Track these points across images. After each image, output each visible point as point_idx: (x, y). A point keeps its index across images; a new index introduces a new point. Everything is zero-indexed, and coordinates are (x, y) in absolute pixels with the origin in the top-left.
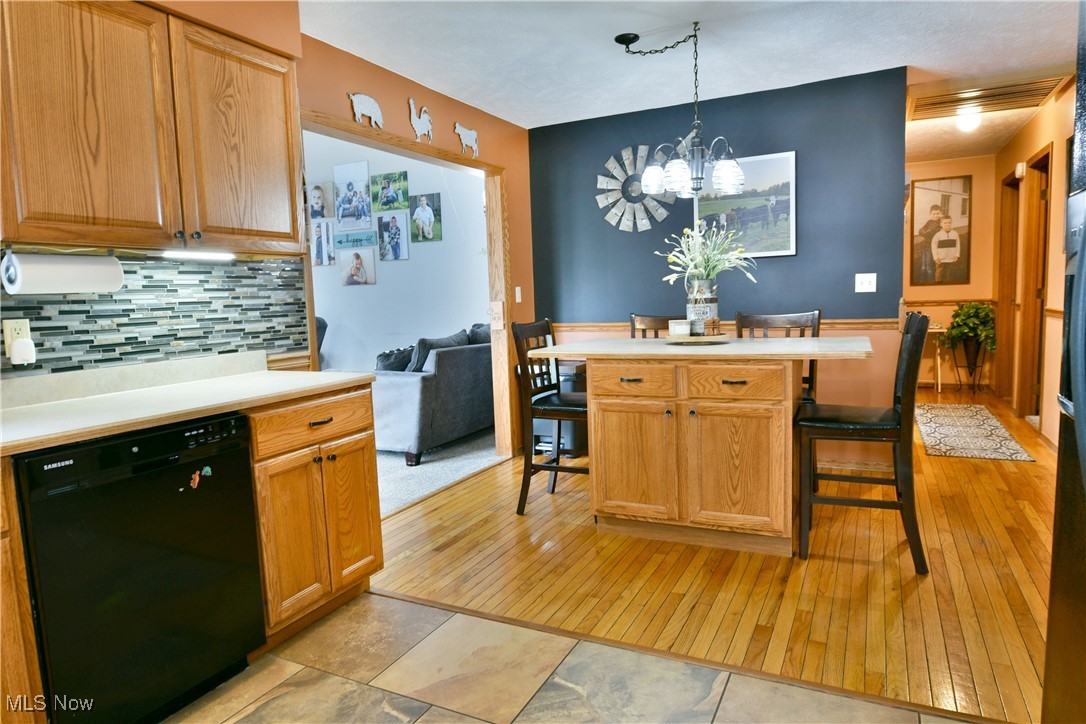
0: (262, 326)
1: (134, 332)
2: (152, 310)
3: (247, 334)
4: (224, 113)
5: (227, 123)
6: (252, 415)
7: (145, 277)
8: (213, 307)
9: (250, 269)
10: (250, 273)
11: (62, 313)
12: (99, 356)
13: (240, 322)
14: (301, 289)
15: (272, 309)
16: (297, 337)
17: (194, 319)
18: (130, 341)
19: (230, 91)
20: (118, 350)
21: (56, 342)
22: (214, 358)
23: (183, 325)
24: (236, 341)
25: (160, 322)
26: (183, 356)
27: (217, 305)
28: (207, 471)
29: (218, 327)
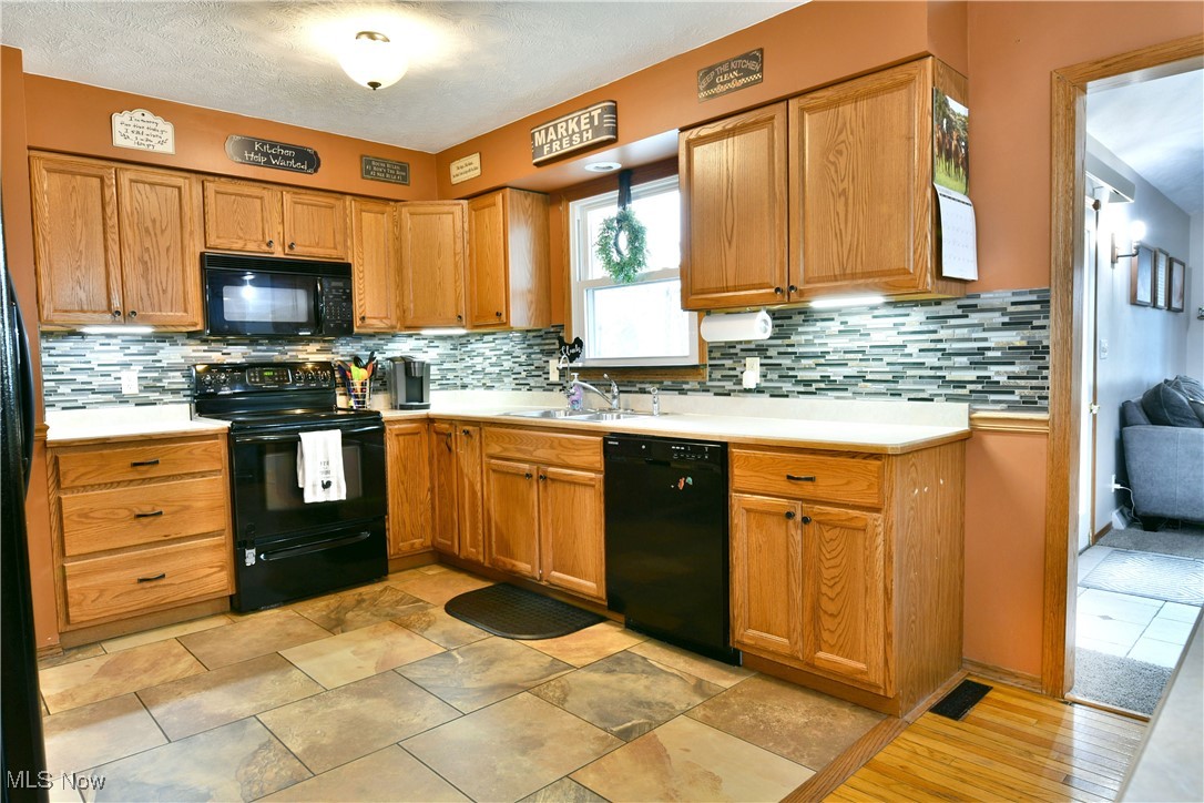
0: (972, 375)
1: (829, 371)
2: (845, 352)
3: (946, 383)
5: (836, 172)
7: (842, 323)
8: (907, 351)
9: (959, 307)
10: (960, 312)
11: (779, 353)
12: (802, 389)
13: (940, 368)
14: (1043, 327)
15: (989, 354)
16: (1027, 392)
17: (884, 362)
18: (824, 379)
19: (843, 137)
20: (815, 386)
21: (774, 375)
22: (902, 404)
23: (873, 368)
24: (931, 389)
25: (850, 363)
26: (868, 398)
27: (913, 349)
28: (689, 480)
29: (910, 372)
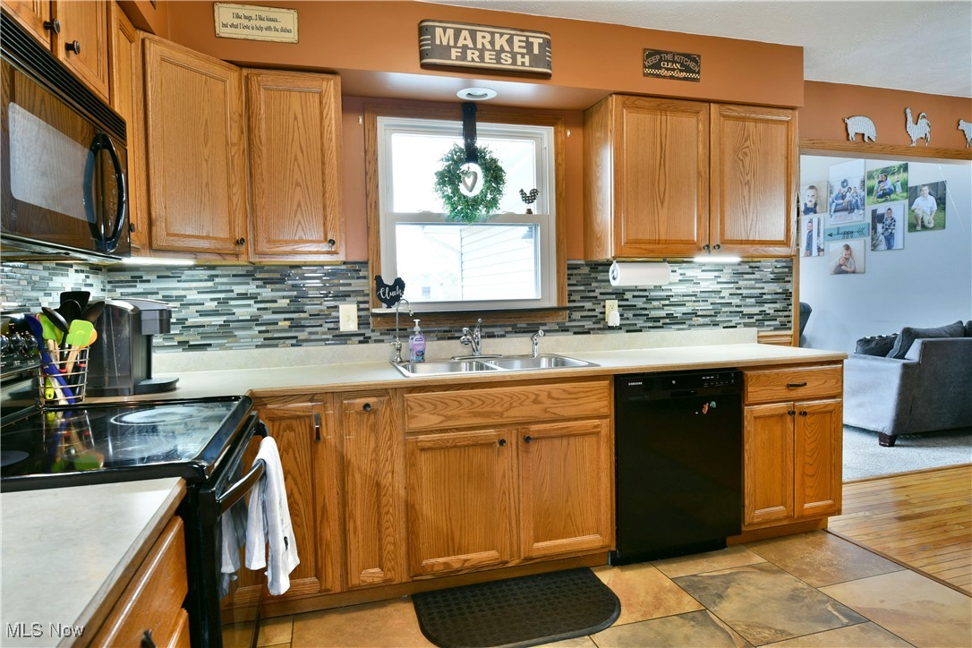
0: (756, 310)
1: (672, 310)
2: (684, 296)
3: (744, 315)
4: (741, 160)
5: (743, 167)
6: (746, 372)
7: (681, 274)
8: (722, 295)
9: (750, 267)
10: (750, 270)
11: (634, 297)
12: (651, 325)
13: (740, 306)
14: (789, 282)
15: (765, 297)
16: (783, 319)
17: (709, 303)
18: (669, 316)
19: (747, 144)
20: (662, 321)
21: (629, 314)
22: (719, 331)
23: (702, 307)
24: (736, 320)
25: (687, 304)
26: (700, 328)
27: (725, 293)
28: (713, 404)
29: (724, 309)
